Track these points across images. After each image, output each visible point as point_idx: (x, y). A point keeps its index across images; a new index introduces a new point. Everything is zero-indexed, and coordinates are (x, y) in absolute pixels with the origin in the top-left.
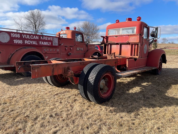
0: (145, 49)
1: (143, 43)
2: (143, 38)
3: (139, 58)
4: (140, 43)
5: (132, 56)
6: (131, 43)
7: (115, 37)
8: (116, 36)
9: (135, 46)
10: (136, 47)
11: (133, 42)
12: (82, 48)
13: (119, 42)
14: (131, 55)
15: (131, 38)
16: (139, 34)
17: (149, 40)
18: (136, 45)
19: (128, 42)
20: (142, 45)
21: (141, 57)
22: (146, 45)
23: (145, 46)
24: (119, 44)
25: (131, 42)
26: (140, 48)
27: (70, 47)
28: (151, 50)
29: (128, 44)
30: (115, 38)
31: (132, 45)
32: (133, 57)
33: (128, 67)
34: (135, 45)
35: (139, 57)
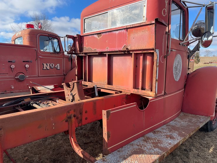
0: (176, 68)
1: (168, 51)
2: (168, 33)
3: (156, 97)
4: (157, 51)
5: (136, 90)
6: (133, 51)
7: (96, 36)
8: (99, 34)
9: (144, 59)
10: (148, 63)
11: (138, 49)
12: (58, 65)
13: (106, 50)
14: (135, 86)
15: (132, 36)
16: (154, 22)
17: (188, 44)
18: (148, 57)
19: (125, 49)
20: (165, 57)
21: (163, 93)
22: (179, 58)
23: (178, 62)
24: (105, 55)
25: (133, 48)
26: (160, 66)
27: (24, 63)
28: (193, 70)
29: (127, 53)
30: (96, 38)
31: (137, 56)
32: (140, 92)
33: (106, 140)
34: (145, 55)
35: (156, 94)
